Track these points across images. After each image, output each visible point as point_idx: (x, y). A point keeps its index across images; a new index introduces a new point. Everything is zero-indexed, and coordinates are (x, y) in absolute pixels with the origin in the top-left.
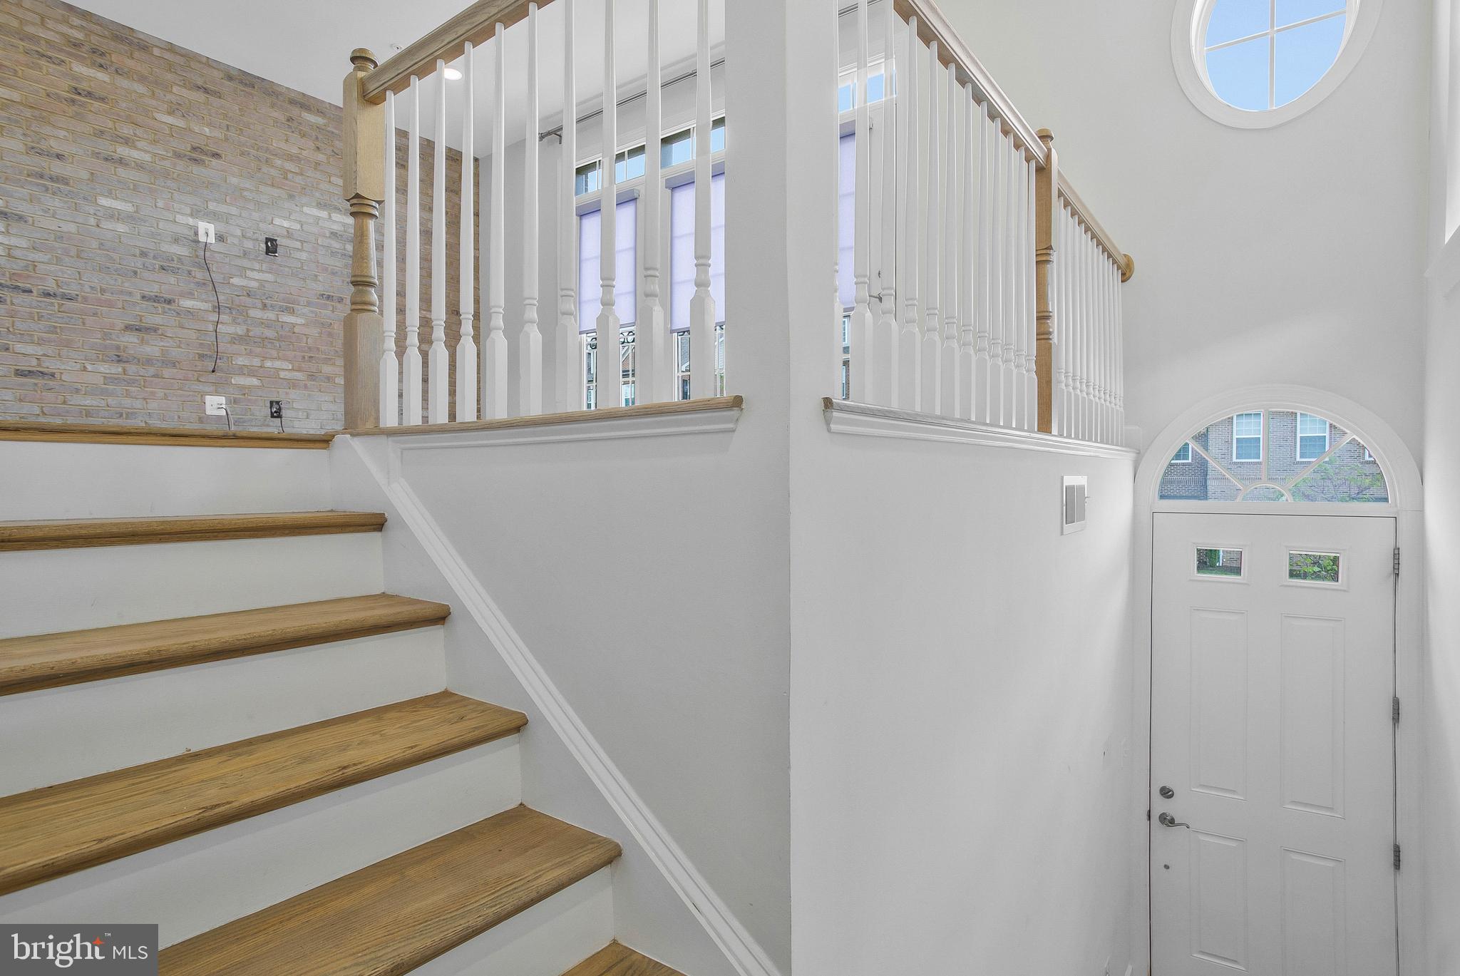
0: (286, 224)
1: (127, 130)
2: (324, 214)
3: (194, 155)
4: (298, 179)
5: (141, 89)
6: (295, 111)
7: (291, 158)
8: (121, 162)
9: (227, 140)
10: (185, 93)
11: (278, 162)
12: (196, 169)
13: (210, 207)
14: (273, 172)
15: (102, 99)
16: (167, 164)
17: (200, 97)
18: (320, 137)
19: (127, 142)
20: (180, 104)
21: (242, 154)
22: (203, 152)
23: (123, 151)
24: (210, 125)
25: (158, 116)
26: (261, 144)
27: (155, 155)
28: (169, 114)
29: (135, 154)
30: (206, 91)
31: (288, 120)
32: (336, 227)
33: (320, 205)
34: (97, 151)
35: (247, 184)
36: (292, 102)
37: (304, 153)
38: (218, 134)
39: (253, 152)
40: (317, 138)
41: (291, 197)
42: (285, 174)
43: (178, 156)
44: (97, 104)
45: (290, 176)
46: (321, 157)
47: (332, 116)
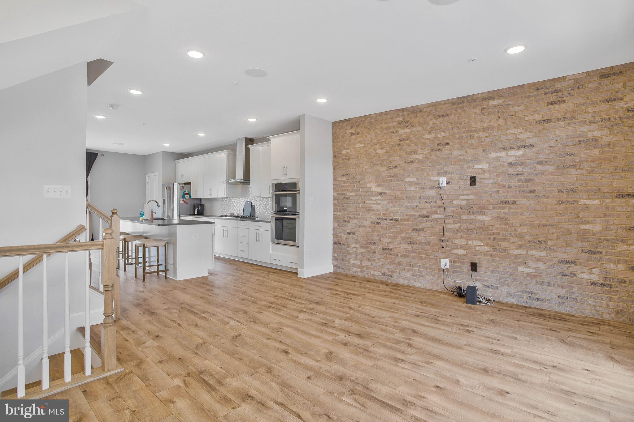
0: (480, 166)
1: (414, 148)
2: (503, 154)
3: (439, 148)
4: (488, 140)
5: (419, 128)
6: (485, 104)
7: (485, 129)
8: (413, 161)
9: (452, 134)
10: (435, 121)
11: (477, 135)
12: (438, 154)
13: (445, 170)
14: (474, 141)
15: (407, 139)
16: (428, 156)
17: (441, 120)
18: (500, 110)
19: (415, 153)
20: (433, 128)
21: (459, 138)
22: (442, 145)
23: (414, 157)
24: (445, 130)
25: (425, 137)
26: (467, 129)
27: (424, 154)
28: (429, 134)
29: (417, 157)
30: (443, 116)
31: (482, 110)
32: (511, 160)
33: (502, 149)
34: (405, 160)
35: (461, 152)
36: (484, 99)
37: (491, 124)
38: (448, 134)
39: (464, 135)
40: (499, 112)
41: (484, 151)
42: (479, 139)
43: (432, 151)
44: (406, 142)
45: (483, 139)
46: (501, 122)
47: (508, 95)
